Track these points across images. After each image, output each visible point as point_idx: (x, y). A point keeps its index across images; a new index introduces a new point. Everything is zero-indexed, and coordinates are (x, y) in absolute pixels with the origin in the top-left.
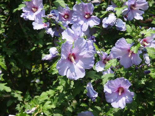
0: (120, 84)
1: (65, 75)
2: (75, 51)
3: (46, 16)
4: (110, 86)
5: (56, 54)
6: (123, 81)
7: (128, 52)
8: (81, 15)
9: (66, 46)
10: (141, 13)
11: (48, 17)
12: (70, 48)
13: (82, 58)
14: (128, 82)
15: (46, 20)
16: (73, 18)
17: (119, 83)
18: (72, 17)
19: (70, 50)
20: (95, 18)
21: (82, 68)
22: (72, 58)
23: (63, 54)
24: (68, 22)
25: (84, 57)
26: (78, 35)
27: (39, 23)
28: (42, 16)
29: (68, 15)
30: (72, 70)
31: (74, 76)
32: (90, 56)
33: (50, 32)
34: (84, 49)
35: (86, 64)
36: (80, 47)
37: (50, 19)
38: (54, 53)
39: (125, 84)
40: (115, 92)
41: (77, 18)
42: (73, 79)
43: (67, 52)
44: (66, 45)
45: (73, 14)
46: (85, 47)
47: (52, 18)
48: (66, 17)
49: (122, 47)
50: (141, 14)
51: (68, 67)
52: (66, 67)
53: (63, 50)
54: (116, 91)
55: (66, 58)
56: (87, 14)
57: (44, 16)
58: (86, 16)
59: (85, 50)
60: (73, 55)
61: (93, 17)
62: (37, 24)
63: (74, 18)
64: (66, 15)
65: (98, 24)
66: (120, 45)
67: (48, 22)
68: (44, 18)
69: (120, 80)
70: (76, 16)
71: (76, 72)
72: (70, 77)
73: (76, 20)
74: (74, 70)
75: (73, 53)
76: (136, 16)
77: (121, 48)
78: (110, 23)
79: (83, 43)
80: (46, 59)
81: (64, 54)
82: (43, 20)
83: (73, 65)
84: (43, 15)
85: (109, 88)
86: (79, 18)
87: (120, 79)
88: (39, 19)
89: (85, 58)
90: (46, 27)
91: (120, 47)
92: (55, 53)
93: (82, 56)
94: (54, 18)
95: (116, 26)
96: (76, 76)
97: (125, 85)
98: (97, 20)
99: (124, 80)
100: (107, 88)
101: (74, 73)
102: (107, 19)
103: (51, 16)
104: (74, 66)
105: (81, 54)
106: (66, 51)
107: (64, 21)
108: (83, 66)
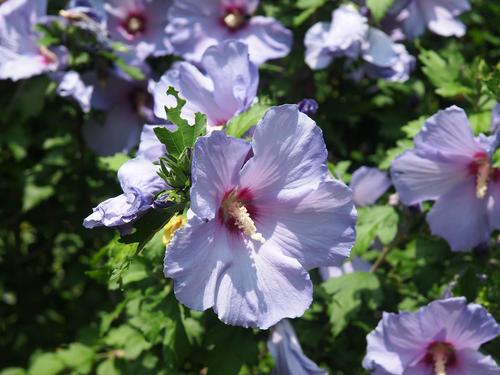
0: (444, 331)
1: (207, 304)
2: (254, 177)
3: (53, 18)
4: (394, 339)
5: (156, 194)
6: (457, 313)
7: (466, 172)
8: (203, 16)
9: (216, 153)
10: (457, 8)
11: (62, 24)
12: (232, 163)
13: (293, 214)
14: (487, 319)
15: (54, 36)
16: (169, 29)
17: (437, 324)
18: (166, 23)
19: (231, 173)
20: (268, 29)
21: (295, 264)
22: (243, 214)
23: (198, 196)
24: (145, 49)
25: (302, 206)
26: (242, 98)
27: (21, 52)
28: (34, 19)
29: (141, 18)
30: (245, 281)
31: (251, 307)
32: (334, 203)
33: (74, 89)
34: (304, 164)
35: (311, 241)
36: (285, 154)
37: (71, 30)
38: (147, 191)
39: (470, 327)
40: (414, 364)
41: (189, 26)
42: (251, 323)
43: (218, 180)
44: (217, 147)
45: (172, 9)
46: (310, 153)
47: (83, 25)
48: (135, 25)
49: (445, 152)
50: (457, 12)
51: (219, 264)
52: (215, 266)
53: (198, 172)
54: (420, 362)
55: (213, 216)
56: (229, 11)
57: (45, 19)
58: (230, 19)
59: (306, 169)
60: (245, 197)
61: (258, 26)
62: (11, 54)
63: (176, 26)
64: (132, 16)
65: (282, 54)
66: (440, 142)
67: (62, 43)
68: (44, 27)
69: (445, 311)
70: (182, 21)
71: (261, 284)
72: (231, 314)
73: (184, 35)
74: (255, 279)
75: (244, 186)
76: (435, 19)
77: (439, 158)
78: (344, 47)
79: (299, 135)
80: (107, 223)
81: (202, 195)
82: (42, 34)
83: (247, 252)
84: (39, 16)
85: (390, 347)
86: (198, 28)
87: (446, 305)
88: (19, 31)
89: (310, 213)
90: (53, 67)
91: (435, 150)
92: (150, 191)
93: (292, 204)
94: (89, 25)
95: (369, 58)
96: (264, 308)
97: (468, 334)
98: (276, 36)
99: (466, 312)
100: (383, 347)
101: (253, 292)
102: (327, 29)
103: (78, 19)
104: (253, 255)
105: (287, 193)
106: (214, 176)
107: (127, 42)
108: (295, 256)
